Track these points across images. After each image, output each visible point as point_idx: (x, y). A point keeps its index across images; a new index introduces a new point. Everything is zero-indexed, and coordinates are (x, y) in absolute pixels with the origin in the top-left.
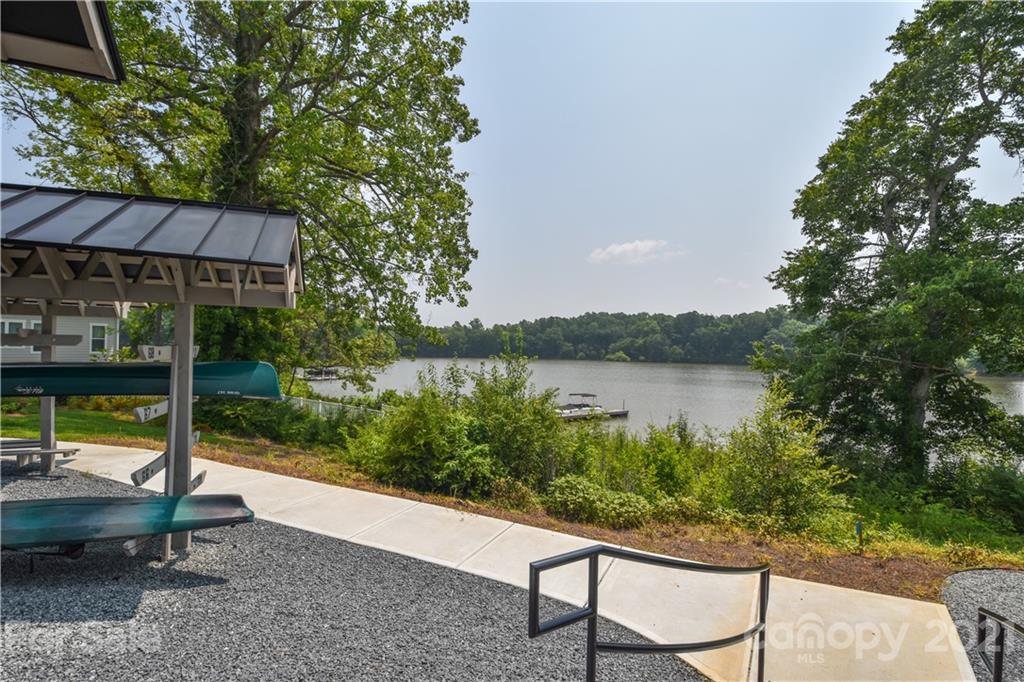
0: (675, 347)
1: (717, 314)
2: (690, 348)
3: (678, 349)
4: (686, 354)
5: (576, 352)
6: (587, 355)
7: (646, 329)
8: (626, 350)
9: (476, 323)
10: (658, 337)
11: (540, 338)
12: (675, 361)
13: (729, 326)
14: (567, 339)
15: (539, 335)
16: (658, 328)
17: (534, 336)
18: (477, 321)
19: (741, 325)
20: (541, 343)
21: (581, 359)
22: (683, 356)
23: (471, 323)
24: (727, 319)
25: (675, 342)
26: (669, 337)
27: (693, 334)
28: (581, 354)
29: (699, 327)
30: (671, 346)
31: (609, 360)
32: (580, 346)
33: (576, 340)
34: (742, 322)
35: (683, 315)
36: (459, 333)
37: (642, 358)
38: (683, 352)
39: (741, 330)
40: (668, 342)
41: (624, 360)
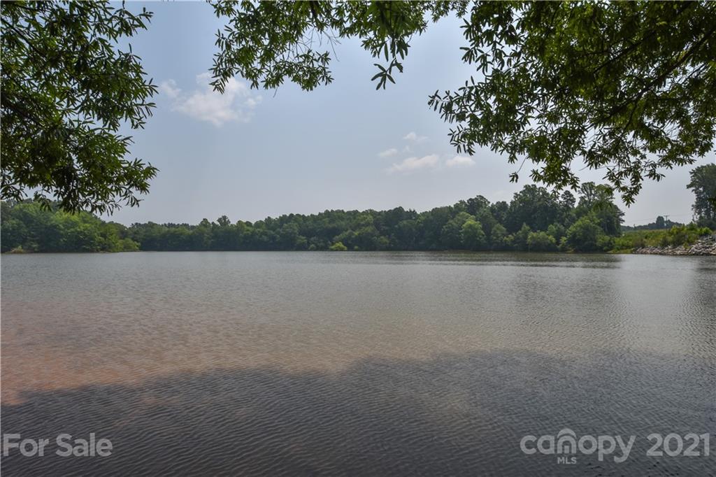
0: (382, 237)
2: (394, 237)
3: (384, 239)
4: (390, 243)
5: (309, 243)
6: (317, 246)
7: (363, 222)
8: (345, 242)
9: (224, 220)
10: (369, 229)
11: (278, 233)
12: (382, 250)
13: (423, 219)
14: (302, 233)
15: (278, 229)
17: (274, 231)
18: (225, 218)
20: (278, 236)
21: (312, 250)
22: (388, 245)
23: (219, 220)
25: (383, 233)
26: (378, 229)
27: (396, 226)
28: (312, 245)
29: (401, 221)
30: (379, 237)
31: (332, 250)
32: (312, 239)
33: (308, 234)
35: (393, 210)
36: (205, 229)
37: (356, 247)
38: (388, 241)
40: (377, 233)
41: (342, 250)
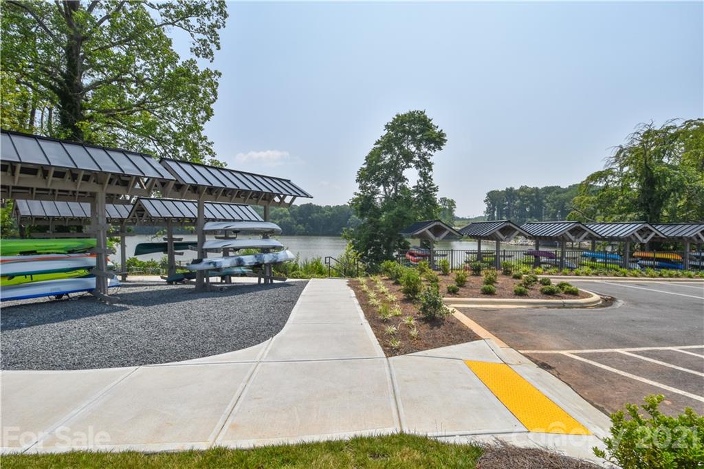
1: (323, 205)
2: (308, 226)
3: (301, 227)
4: (306, 230)
7: (281, 213)
10: (289, 219)
13: (330, 213)
16: (289, 213)
19: (337, 213)
24: (328, 208)
25: (299, 222)
26: (296, 219)
27: (310, 217)
29: (313, 213)
30: (297, 225)
34: (338, 210)
35: (304, 205)
38: (304, 228)
39: (337, 215)
40: (295, 222)
